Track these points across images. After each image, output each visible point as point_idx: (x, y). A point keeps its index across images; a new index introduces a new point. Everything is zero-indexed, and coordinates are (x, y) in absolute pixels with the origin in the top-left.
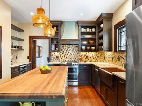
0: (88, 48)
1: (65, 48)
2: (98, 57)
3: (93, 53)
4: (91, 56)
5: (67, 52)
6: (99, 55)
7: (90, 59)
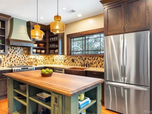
0: (39, 51)
1: (10, 49)
2: (46, 60)
3: (42, 56)
4: (40, 59)
5: (14, 55)
6: (47, 58)
7: (39, 63)
